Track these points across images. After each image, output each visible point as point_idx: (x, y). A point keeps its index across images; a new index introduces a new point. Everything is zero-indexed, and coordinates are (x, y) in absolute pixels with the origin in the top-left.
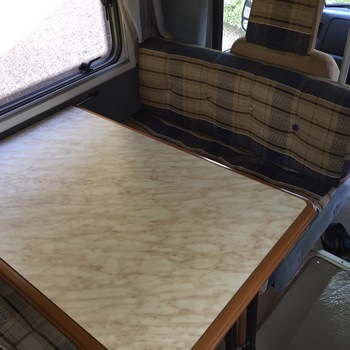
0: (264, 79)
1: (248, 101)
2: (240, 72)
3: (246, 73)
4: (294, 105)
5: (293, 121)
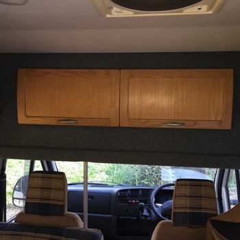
2: (25, 233)
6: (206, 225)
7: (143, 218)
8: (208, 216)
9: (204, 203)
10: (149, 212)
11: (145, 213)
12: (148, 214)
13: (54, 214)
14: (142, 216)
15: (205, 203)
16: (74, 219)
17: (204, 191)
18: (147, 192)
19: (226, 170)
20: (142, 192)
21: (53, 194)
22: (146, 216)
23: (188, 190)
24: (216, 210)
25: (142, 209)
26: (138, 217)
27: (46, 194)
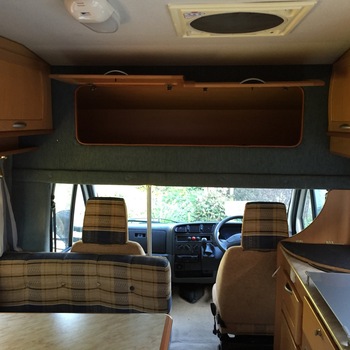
0: (104, 262)
1: (96, 279)
2: (86, 261)
3: (91, 261)
4: (129, 273)
5: (130, 284)
7: (206, 255)
8: (278, 239)
9: (275, 226)
11: (208, 250)
12: (211, 251)
14: (205, 253)
17: (275, 214)
18: (209, 227)
19: (303, 191)
20: (204, 228)
21: (114, 222)
22: (209, 254)
23: (258, 214)
25: (204, 245)
26: (200, 255)
27: (104, 221)
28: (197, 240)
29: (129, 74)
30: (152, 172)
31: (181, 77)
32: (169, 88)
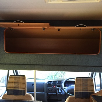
6: (89, 97)
7: (59, 93)
10: (61, 91)
12: (61, 92)
13: (21, 95)
15: (89, 88)
16: (30, 96)
18: (60, 82)
20: (58, 82)
21: (20, 85)
22: (60, 93)
23: (81, 82)
24: (94, 91)
25: (58, 89)
26: (57, 93)
27: (16, 85)
28: (55, 87)
29: (24, 22)
30: (36, 65)
31: (48, 24)
32: (44, 29)
